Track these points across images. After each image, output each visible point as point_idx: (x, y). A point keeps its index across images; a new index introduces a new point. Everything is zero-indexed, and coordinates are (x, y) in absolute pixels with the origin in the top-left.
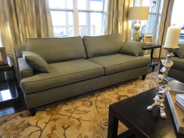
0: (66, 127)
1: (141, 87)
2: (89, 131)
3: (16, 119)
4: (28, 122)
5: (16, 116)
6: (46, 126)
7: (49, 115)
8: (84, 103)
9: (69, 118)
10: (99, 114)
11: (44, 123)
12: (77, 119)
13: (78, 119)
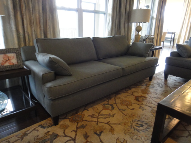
0: (99, 133)
1: (152, 87)
2: (125, 134)
4: (53, 133)
5: (36, 128)
6: (76, 135)
7: (73, 123)
8: (105, 107)
9: (97, 124)
10: (126, 117)
11: (73, 132)
12: (105, 123)
13: (107, 123)
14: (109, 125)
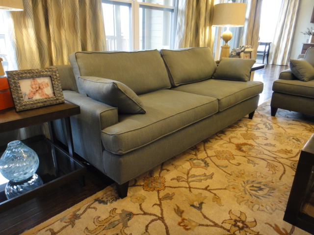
0: (198, 206)
1: (257, 129)
2: (240, 204)
3: (94, 208)
4: (123, 210)
5: (91, 205)
6: (162, 210)
7: (151, 192)
8: (193, 163)
9: (190, 191)
10: (231, 176)
11: (155, 206)
12: (202, 189)
13: (206, 189)
14: (209, 190)
